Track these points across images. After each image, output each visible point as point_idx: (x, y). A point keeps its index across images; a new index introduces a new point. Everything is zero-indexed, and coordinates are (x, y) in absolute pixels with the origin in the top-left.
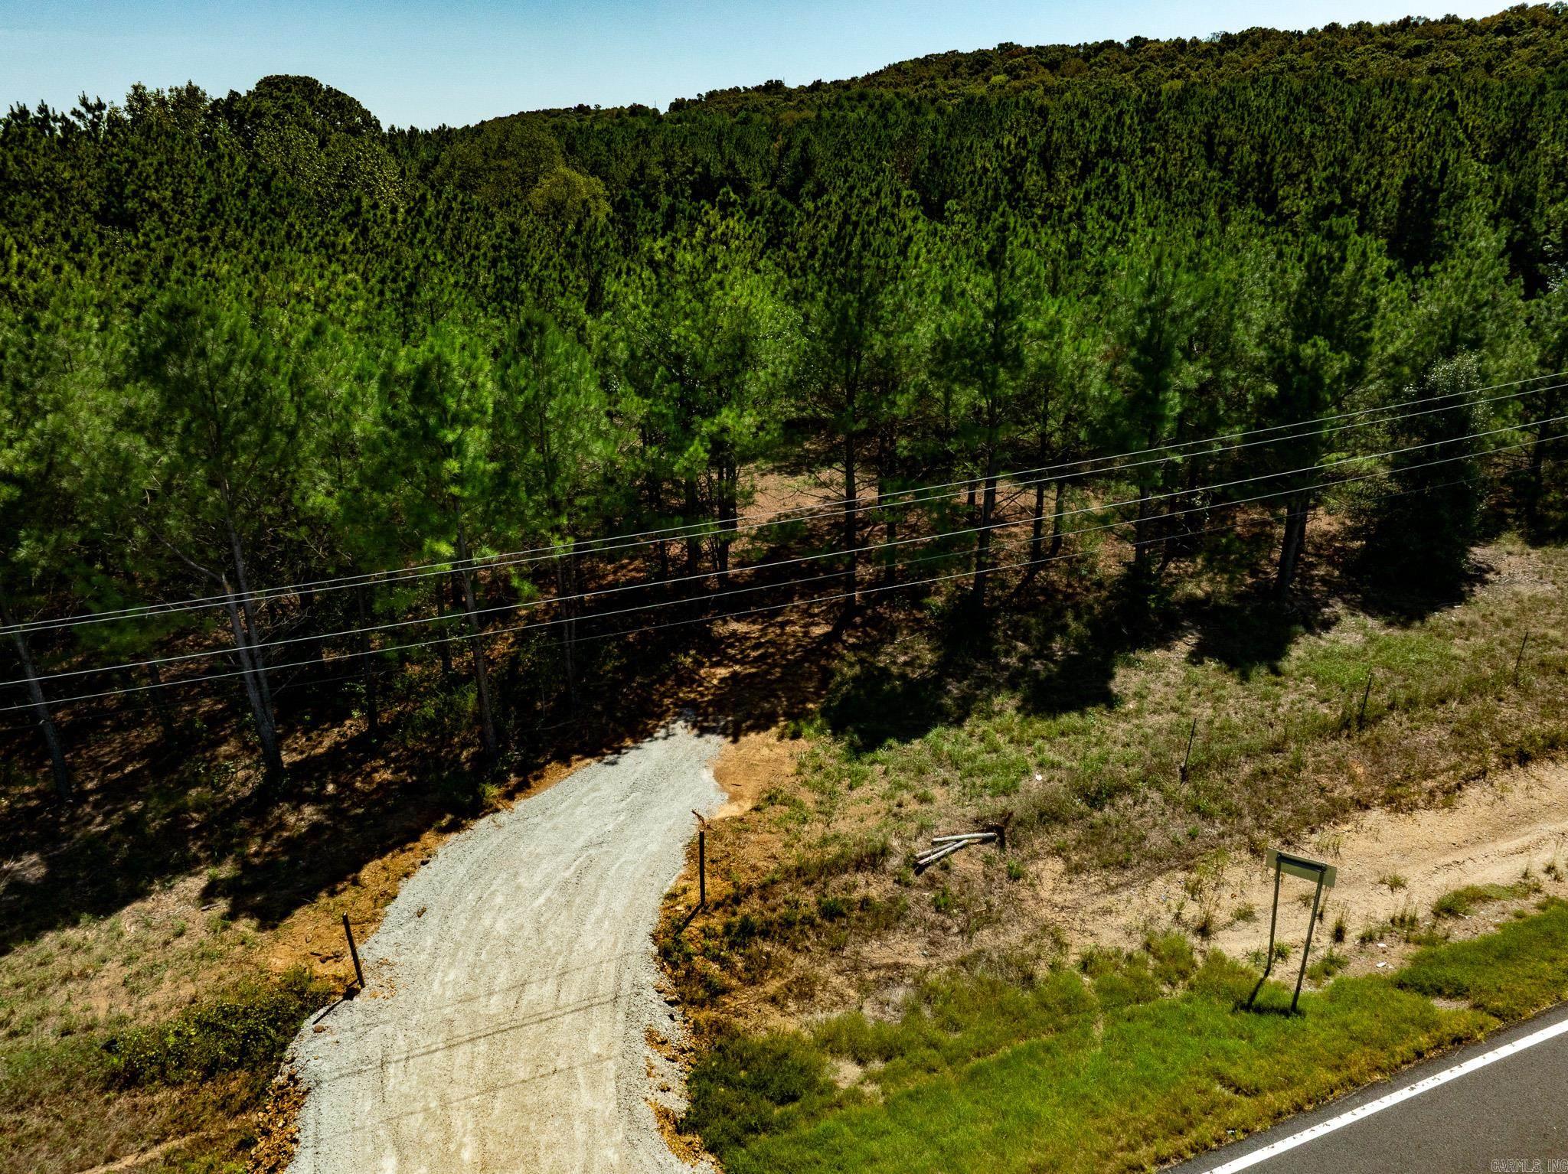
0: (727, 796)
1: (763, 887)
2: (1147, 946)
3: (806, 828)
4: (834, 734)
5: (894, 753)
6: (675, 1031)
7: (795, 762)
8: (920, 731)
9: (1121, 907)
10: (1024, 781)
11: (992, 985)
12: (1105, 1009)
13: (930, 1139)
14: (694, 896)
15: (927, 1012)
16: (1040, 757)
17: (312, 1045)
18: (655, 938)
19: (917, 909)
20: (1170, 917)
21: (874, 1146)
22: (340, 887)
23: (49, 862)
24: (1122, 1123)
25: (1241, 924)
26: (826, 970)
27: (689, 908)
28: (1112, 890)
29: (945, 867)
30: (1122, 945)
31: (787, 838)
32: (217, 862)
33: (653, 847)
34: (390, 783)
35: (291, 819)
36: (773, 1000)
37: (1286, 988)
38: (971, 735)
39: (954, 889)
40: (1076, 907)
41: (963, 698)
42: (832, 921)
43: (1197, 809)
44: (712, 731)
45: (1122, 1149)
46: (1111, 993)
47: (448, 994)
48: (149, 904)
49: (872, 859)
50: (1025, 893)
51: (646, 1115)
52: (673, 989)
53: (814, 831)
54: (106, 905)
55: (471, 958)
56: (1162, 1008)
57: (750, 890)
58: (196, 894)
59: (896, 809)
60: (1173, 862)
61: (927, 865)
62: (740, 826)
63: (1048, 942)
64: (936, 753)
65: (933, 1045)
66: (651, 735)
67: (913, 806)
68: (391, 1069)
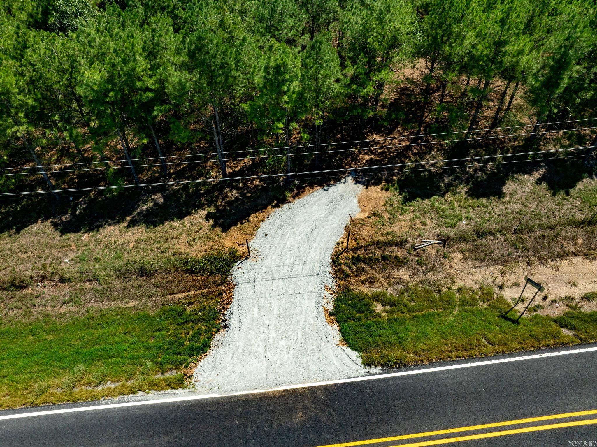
0: (360, 210)
1: (366, 246)
2: (480, 288)
3: (383, 227)
4: (400, 192)
5: (418, 203)
6: (333, 286)
7: (385, 200)
8: (429, 197)
9: (477, 274)
10: (459, 223)
11: (428, 290)
12: (460, 305)
13: (397, 334)
14: (345, 244)
15: (406, 294)
16: (467, 215)
17: (237, 272)
18: (331, 257)
19: (411, 262)
20: (491, 280)
21: (381, 332)
22: (244, 221)
23: (164, 197)
24: (451, 343)
25: (514, 287)
26: (379, 276)
27: (342, 249)
28: (476, 267)
29: (424, 250)
30: (472, 286)
31: (376, 230)
32: (209, 207)
33: (335, 225)
34: (259, 186)
35: (230, 194)
36: (362, 282)
37: (519, 312)
38: (446, 201)
39: (425, 258)
40: (462, 271)
41: (448, 184)
42: (384, 261)
43: (514, 245)
44: (359, 182)
45: (448, 351)
46: (464, 301)
47: (273, 263)
48: (192, 217)
49: (401, 244)
50: (447, 263)
51: (322, 311)
52: (334, 273)
53: (386, 229)
54: (181, 217)
55: (279, 253)
56: (477, 310)
57: (361, 247)
58: (204, 216)
59: (413, 226)
60: (499, 262)
61: (418, 249)
62: (362, 223)
63: (449, 280)
64: (432, 206)
65: (405, 305)
66: (340, 181)
67: (419, 226)
68: (257, 283)
